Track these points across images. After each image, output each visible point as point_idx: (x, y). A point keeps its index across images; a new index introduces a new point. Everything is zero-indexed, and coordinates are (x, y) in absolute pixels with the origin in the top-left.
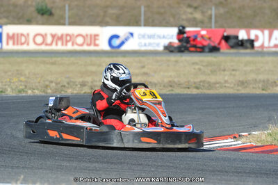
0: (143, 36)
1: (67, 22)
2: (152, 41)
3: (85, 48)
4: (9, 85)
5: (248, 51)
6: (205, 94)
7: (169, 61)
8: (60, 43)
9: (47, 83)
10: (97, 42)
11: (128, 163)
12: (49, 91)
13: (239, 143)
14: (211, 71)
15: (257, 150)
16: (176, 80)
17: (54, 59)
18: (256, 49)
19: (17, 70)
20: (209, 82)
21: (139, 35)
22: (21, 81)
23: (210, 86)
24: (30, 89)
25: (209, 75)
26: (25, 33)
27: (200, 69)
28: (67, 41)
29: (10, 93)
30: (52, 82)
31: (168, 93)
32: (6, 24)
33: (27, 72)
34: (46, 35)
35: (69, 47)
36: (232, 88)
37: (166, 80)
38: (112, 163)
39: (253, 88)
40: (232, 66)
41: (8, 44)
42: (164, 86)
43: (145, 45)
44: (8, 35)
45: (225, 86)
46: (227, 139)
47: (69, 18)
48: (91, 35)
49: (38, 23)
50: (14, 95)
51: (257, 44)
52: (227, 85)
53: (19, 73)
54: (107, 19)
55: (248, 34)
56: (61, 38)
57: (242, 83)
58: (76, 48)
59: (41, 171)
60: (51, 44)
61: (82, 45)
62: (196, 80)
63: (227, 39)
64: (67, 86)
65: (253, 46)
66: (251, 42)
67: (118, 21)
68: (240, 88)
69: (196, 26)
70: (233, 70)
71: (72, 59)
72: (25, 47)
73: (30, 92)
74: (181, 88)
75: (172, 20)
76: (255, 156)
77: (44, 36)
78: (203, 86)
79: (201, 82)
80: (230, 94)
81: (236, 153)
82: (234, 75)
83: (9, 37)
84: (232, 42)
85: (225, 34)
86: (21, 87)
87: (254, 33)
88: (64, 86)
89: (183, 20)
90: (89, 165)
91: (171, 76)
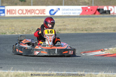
0: (64, 10)
1: (32, 4)
2: (67, 11)
3: (40, 15)
4: (8, 31)
5: (108, 15)
6: (89, 33)
7: (75, 20)
8: (29, 13)
9: (24, 30)
10: (45, 12)
11: (57, 62)
12: (25, 33)
13: (104, 53)
14: (92, 24)
15: (111, 56)
16: (77, 28)
17: (27, 20)
18: (111, 14)
19: (11, 25)
20: (91, 28)
21: (62, 9)
22: (13, 29)
23: (92, 29)
24: (17, 32)
25: (91, 25)
26: (15, 9)
27: (87, 23)
28: (32, 12)
29: (8, 34)
30: (25, 29)
31: (74, 33)
32: (7, 6)
33: (15, 25)
34: (23, 10)
35: (33, 15)
36: (101, 30)
37: (73, 28)
38: (50, 62)
39: (110, 30)
40: (101, 21)
41: (7, 14)
42: (72, 30)
43: (65, 13)
44: (7, 10)
45: (98, 30)
46: (98, 51)
47: (33, 3)
48: (42, 10)
49: (20, 5)
50: (10, 35)
51: (111, 12)
52: (98, 29)
53: (12, 26)
54: (49, 3)
55: (108, 8)
56: (29, 11)
57: (105, 28)
58: (36, 15)
59: (20, 65)
60: (25, 14)
61: (38, 14)
62: (86, 28)
63: (99, 10)
64: (32, 30)
65: (110, 13)
66: (109, 11)
67: (53, 4)
68: (104, 30)
69: (86, 5)
70: (101, 23)
71: (34, 20)
72: (14, 15)
73: (16, 34)
74: (80, 31)
75: (76, 3)
76: (110, 58)
77: (22, 11)
78: (89, 30)
79: (88, 28)
80: (100, 33)
81: (103, 57)
82: (102, 25)
83: (8, 11)
84: (101, 11)
85: (98, 8)
86: (13, 31)
87: (110, 8)
88: (31, 31)
89: (80, 3)
90: (41, 63)
91: (75, 26)
